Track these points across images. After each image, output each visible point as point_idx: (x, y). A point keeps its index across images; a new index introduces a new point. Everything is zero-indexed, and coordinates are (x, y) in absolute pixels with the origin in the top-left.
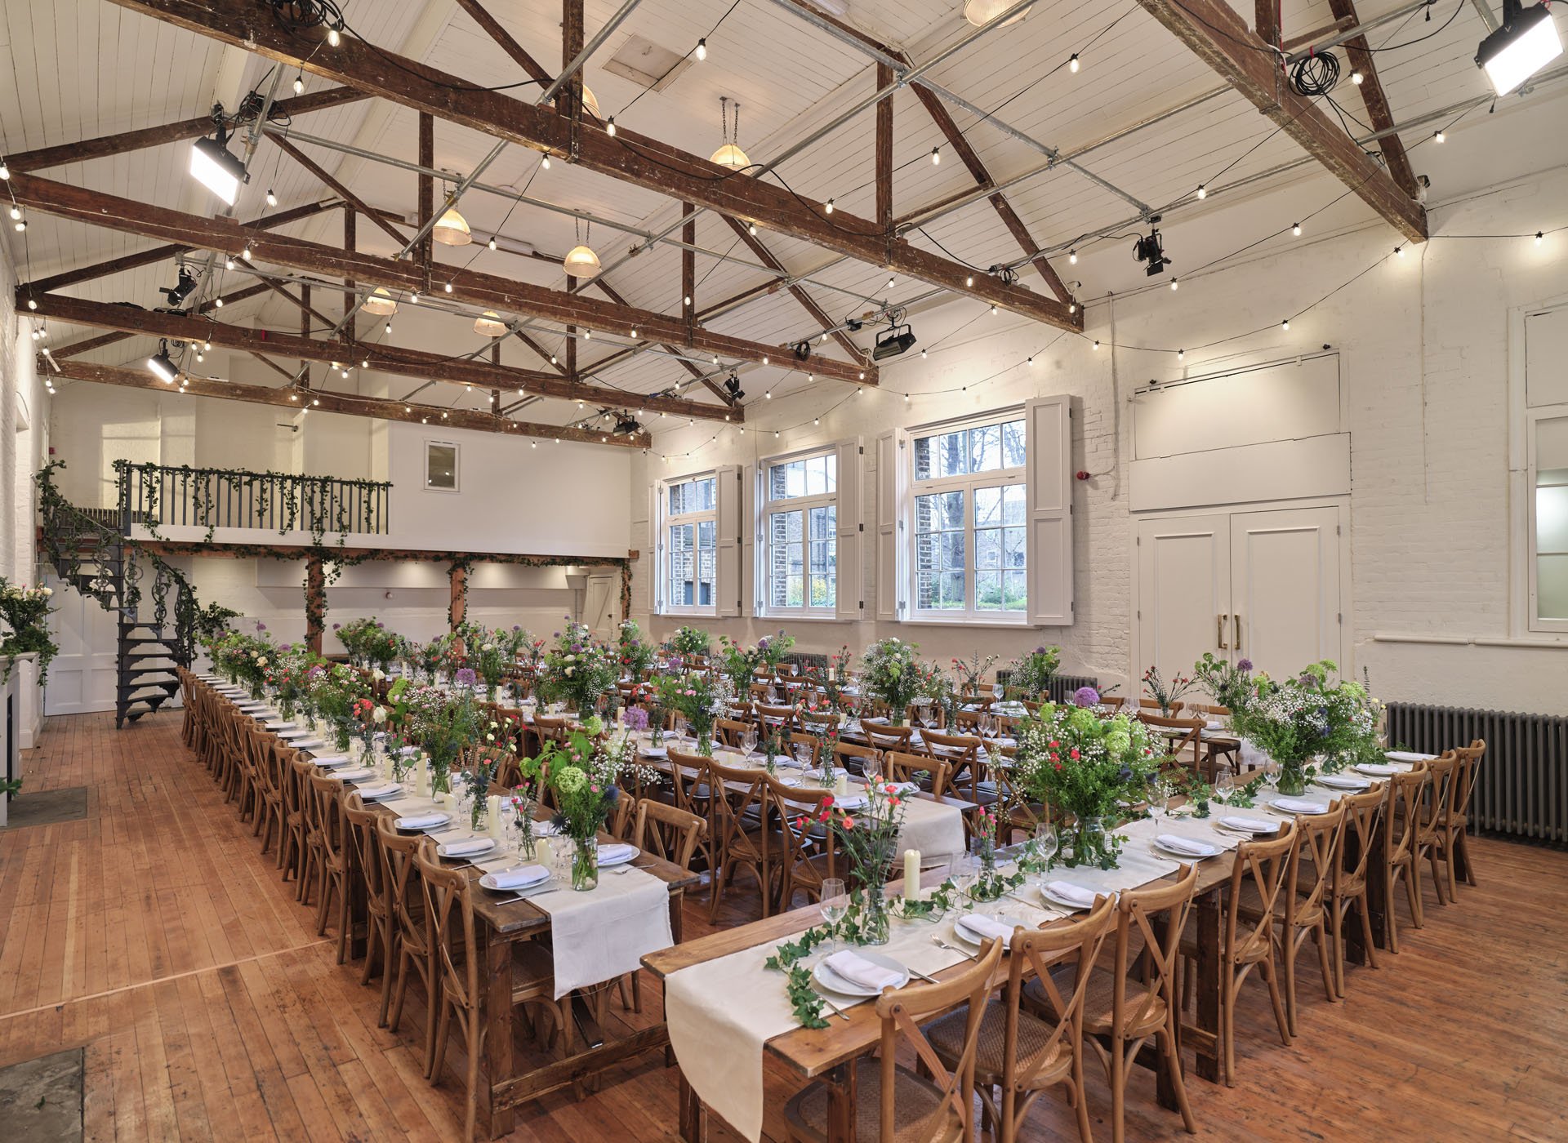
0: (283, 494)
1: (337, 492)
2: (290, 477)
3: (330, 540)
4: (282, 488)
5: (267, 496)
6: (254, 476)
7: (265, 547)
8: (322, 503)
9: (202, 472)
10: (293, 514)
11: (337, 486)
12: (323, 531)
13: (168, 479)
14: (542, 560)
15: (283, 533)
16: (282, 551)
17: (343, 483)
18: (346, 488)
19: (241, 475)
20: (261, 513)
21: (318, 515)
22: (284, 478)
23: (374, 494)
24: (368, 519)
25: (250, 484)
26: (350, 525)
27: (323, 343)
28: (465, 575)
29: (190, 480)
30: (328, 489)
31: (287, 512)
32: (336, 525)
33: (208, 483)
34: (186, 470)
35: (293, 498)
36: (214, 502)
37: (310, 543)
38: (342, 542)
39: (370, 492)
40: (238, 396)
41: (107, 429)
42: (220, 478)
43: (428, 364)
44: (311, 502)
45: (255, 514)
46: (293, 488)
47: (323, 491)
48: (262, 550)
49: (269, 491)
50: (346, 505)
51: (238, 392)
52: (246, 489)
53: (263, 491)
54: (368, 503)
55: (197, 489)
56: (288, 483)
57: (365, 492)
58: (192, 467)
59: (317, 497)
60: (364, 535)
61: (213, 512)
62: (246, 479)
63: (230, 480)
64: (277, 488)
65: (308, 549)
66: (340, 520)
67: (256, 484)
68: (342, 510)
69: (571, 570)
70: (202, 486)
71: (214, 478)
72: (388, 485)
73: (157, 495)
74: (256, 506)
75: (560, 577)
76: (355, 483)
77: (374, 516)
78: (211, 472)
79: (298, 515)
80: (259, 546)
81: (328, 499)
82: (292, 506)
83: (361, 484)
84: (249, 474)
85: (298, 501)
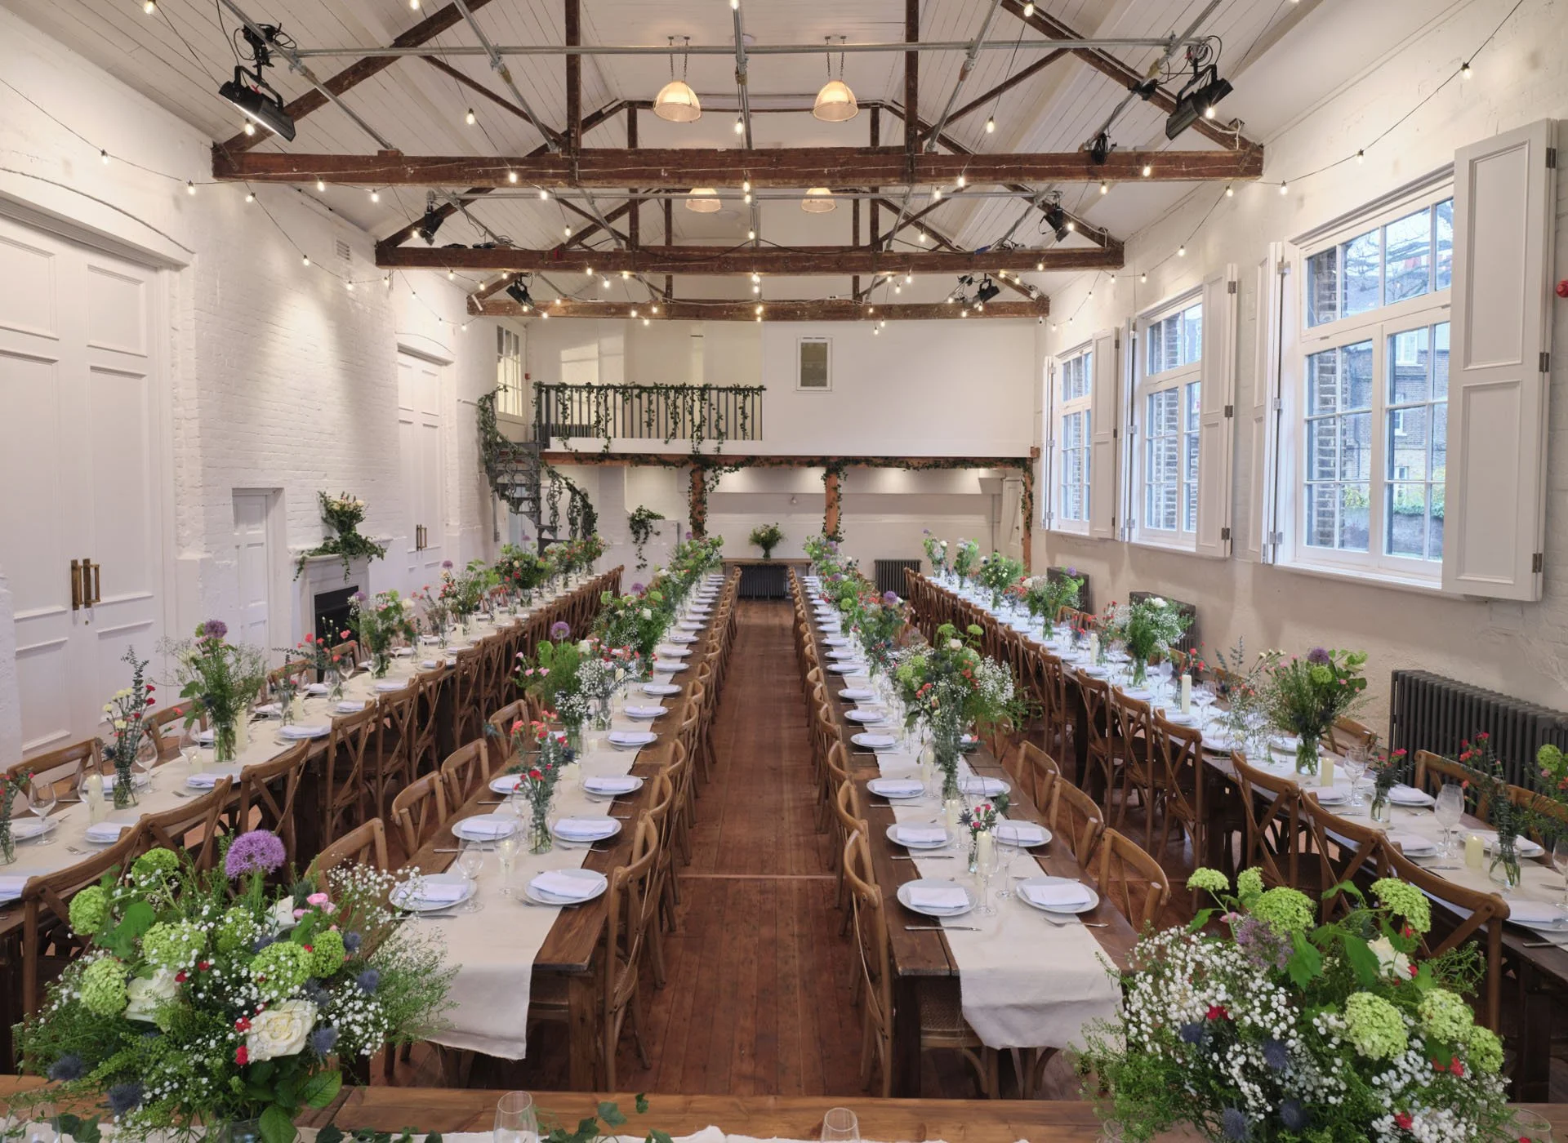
0: (667, 404)
1: (714, 400)
2: (672, 387)
3: (708, 447)
4: (667, 397)
5: (654, 407)
6: (642, 389)
7: (655, 455)
8: (701, 412)
9: (600, 388)
10: (676, 423)
11: (714, 393)
12: (701, 438)
13: (576, 396)
14: (922, 462)
15: (666, 442)
16: (667, 458)
17: (719, 390)
18: (723, 395)
19: (632, 388)
20: (649, 425)
21: (697, 421)
22: (668, 389)
23: (749, 399)
24: (743, 426)
25: (639, 396)
26: (726, 433)
27: (609, 253)
28: (839, 482)
29: (593, 396)
30: (706, 397)
31: (671, 422)
32: (714, 433)
33: (606, 397)
34: (589, 387)
35: (675, 407)
36: (612, 416)
37: (690, 452)
38: (719, 449)
39: (745, 397)
40: (614, 314)
41: (566, 354)
42: (616, 392)
43: (711, 258)
44: (691, 413)
45: (644, 425)
46: (676, 398)
47: (702, 399)
48: (653, 459)
49: (655, 402)
50: (723, 412)
51: (613, 310)
52: (636, 401)
53: (650, 402)
54: (743, 408)
55: (598, 404)
56: (672, 394)
57: (740, 398)
58: (595, 383)
59: (697, 405)
60: (740, 442)
61: (610, 425)
62: (636, 392)
63: (623, 394)
64: (662, 399)
65: (690, 456)
66: (717, 426)
67: (645, 396)
68: (720, 417)
69: (983, 472)
70: (602, 401)
71: (611, 393)
72: (761, 388)
73: (569, 412)
74: (645, 417)
75: (971, 481)
76: (731, 389)
77: (748, 422)
78: (609, 387)
79: (680, 425)
80: (650, 455)
81: (706, 406)
82: (675, 415)
83: (737, 390)
84: (638, 387)
85: (680, 411)
